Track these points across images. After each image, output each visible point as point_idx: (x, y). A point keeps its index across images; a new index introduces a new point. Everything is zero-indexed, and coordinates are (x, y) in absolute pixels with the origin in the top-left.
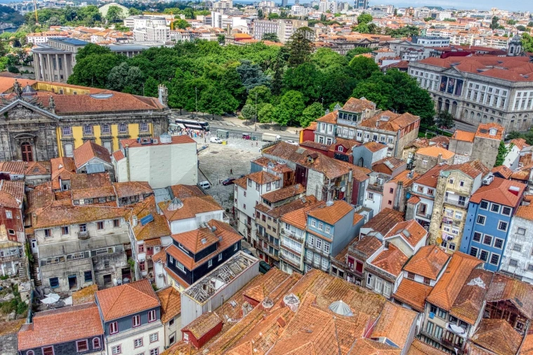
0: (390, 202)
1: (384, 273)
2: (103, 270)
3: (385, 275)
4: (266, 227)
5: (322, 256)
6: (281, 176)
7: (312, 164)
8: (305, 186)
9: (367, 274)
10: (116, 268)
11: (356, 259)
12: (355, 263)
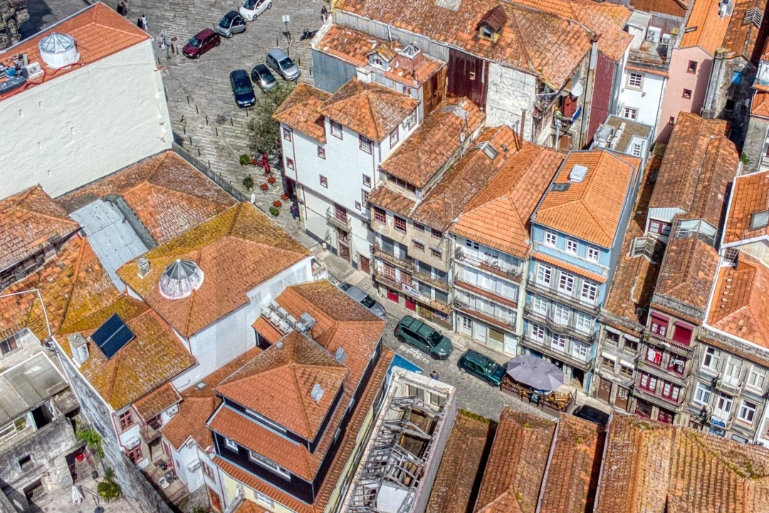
0: (688, 92)
1: (750, 348)
2: (21, 479)
3: (752, 352)
4: (409, 244)
5: (574, 308)
6: (417, 95)
7: (494, 45)
8: (481, 104)
9: (704, 350)
10: (51, 461)
11: (672, 320)
12: (672, 329)
